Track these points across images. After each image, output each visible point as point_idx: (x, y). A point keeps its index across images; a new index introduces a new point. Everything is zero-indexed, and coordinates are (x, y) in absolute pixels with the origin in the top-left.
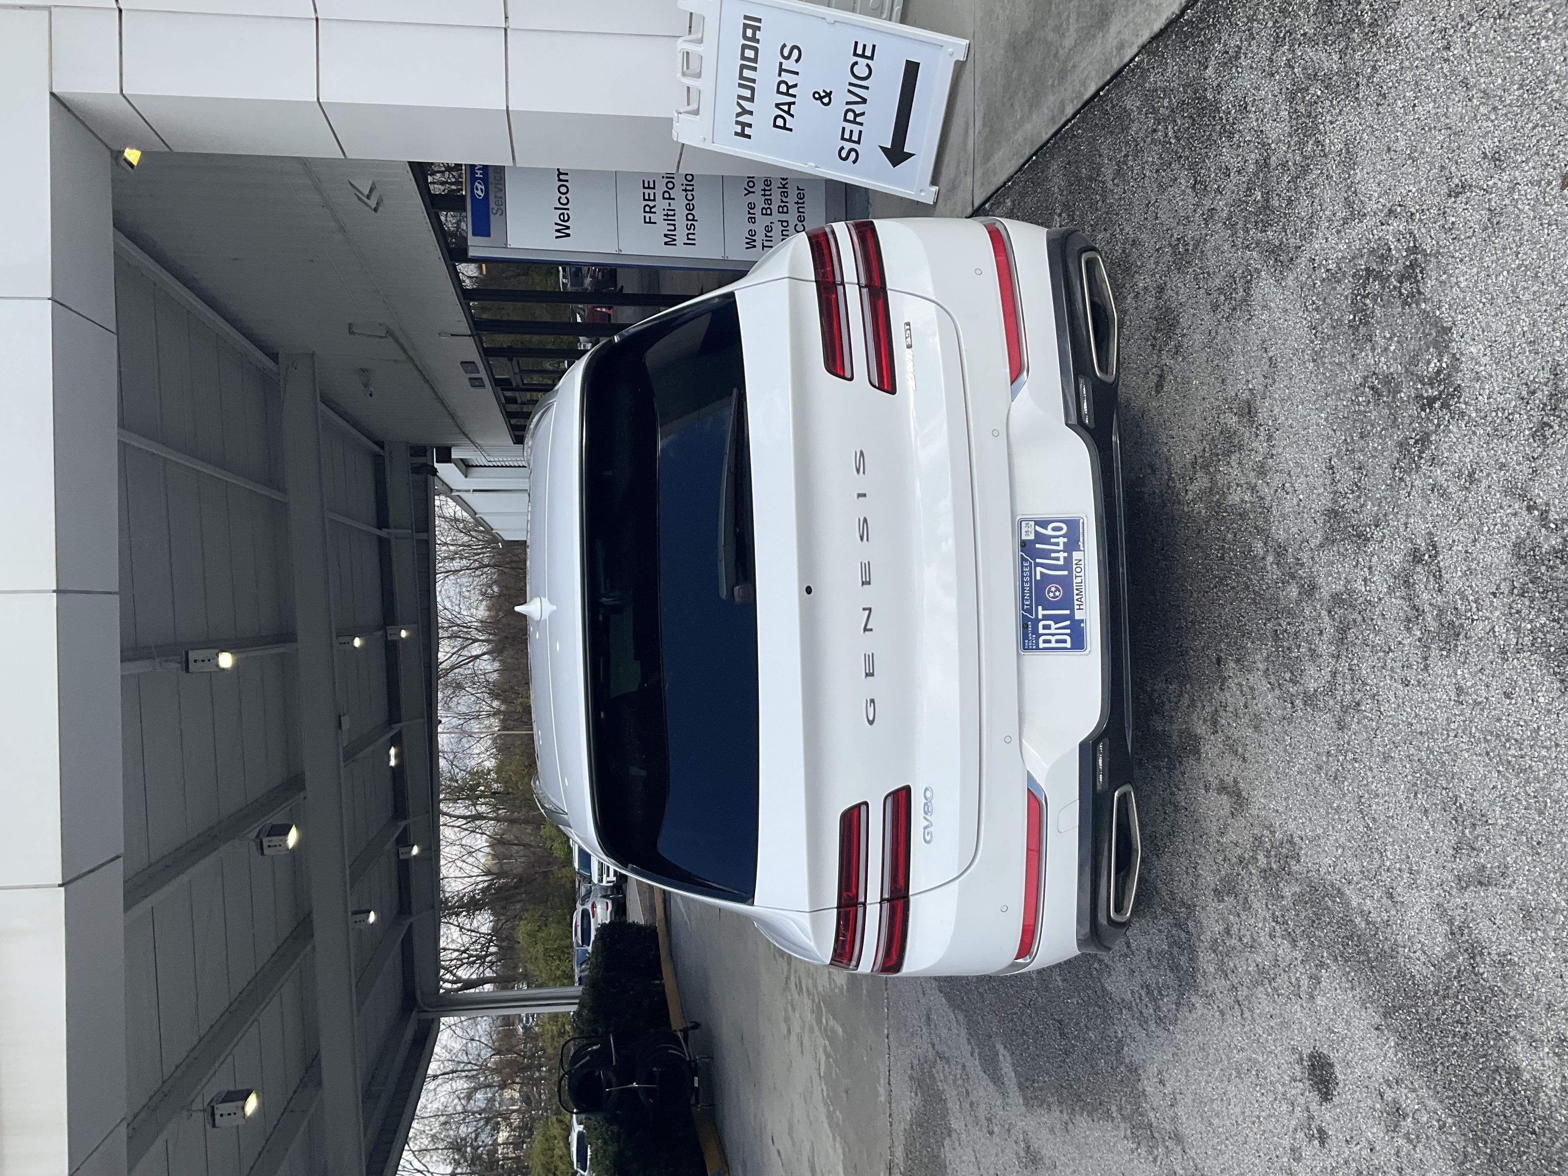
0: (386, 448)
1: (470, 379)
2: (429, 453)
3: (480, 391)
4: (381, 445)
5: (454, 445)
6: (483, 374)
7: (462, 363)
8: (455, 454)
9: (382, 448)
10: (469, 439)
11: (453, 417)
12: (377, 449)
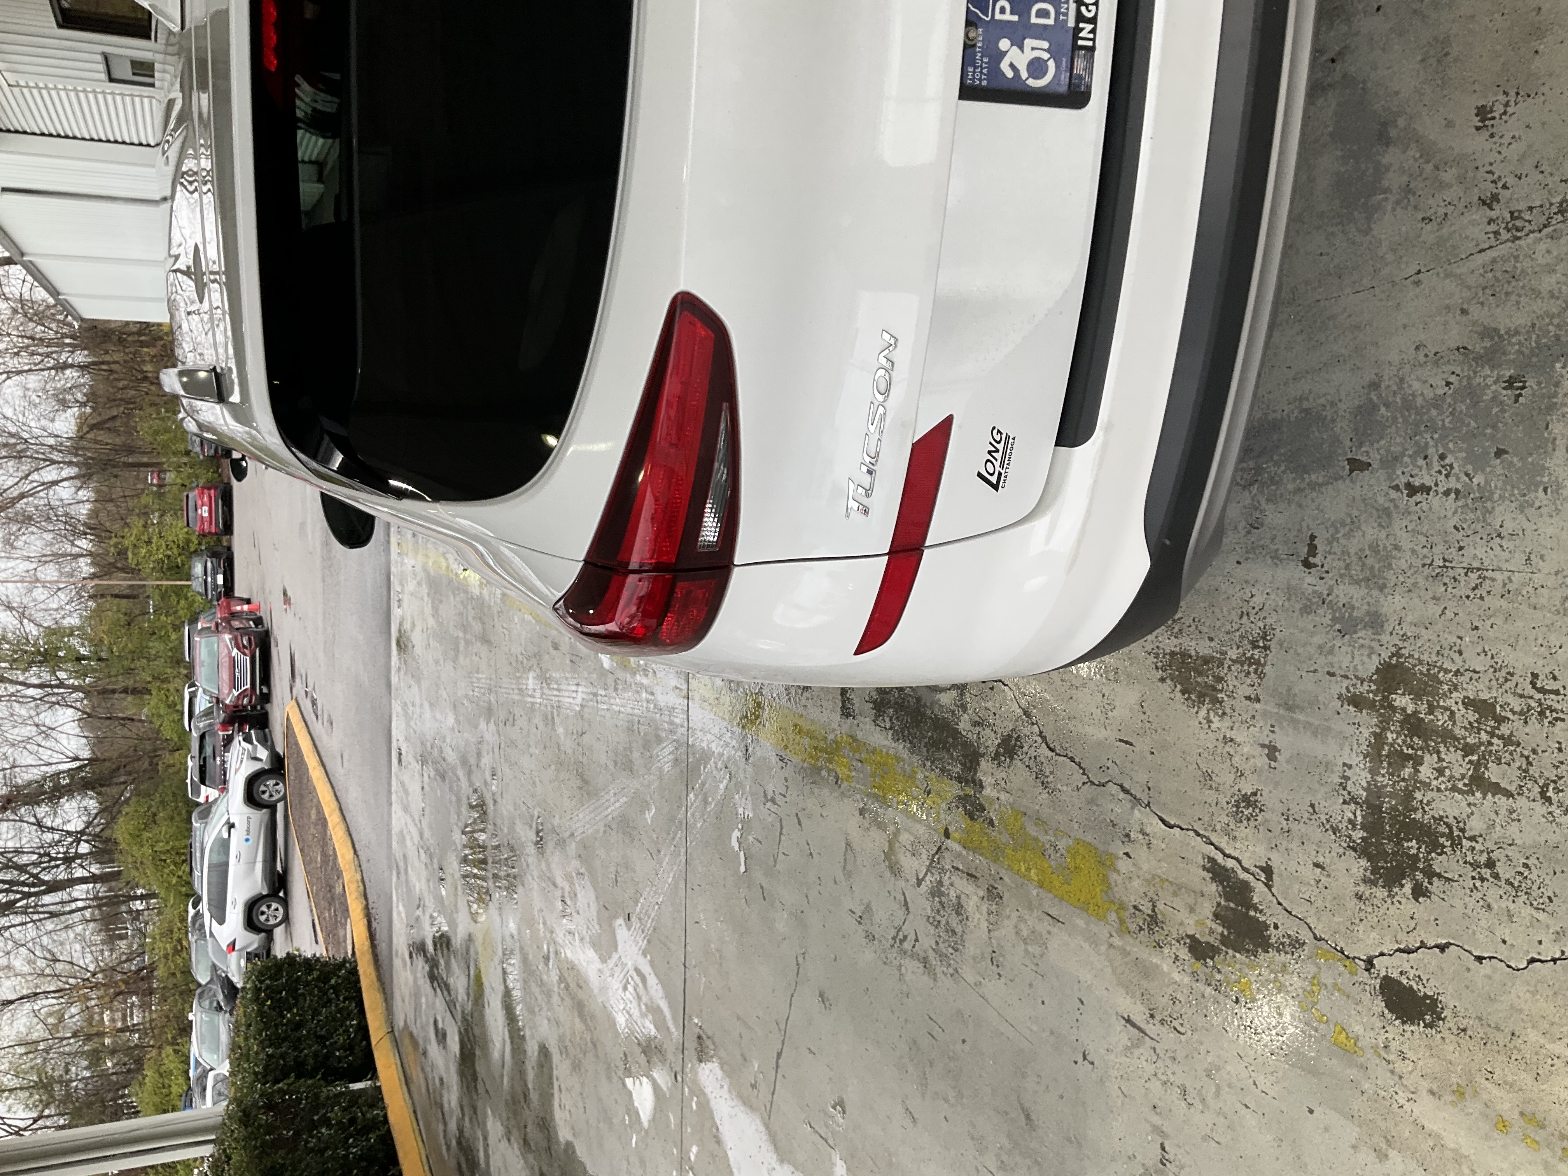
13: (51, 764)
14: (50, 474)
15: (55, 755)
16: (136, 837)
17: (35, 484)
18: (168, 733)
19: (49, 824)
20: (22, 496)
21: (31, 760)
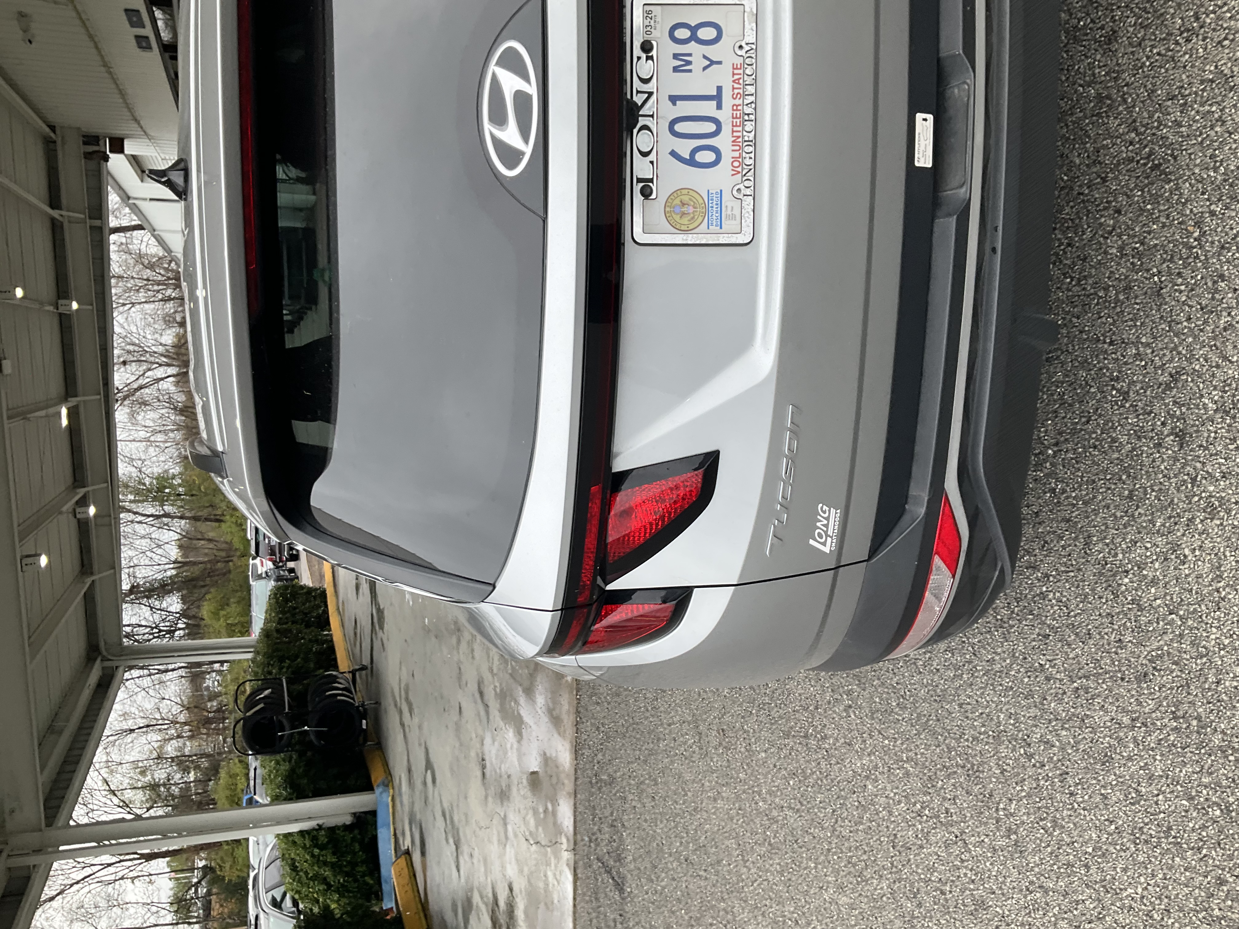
0: (58, 131)
1: (137, 37)
2: (101, 142)
3: (146, 54)
4: (53, 128)
5: (129, 136)
6: (148, 31)
7: (126, 10)
8: (129, 147)
9: (54, 132)
10: (142, 128)
11: (122, 94)
12: (47, 130)
13: (159, 565)
14: (160, 372)
15: (163, 559)
16: (215, 614)
17: (148, 380)
18: (237, 544)
19: (158, 607)
20: (141, 388)
21: (147, 562)
